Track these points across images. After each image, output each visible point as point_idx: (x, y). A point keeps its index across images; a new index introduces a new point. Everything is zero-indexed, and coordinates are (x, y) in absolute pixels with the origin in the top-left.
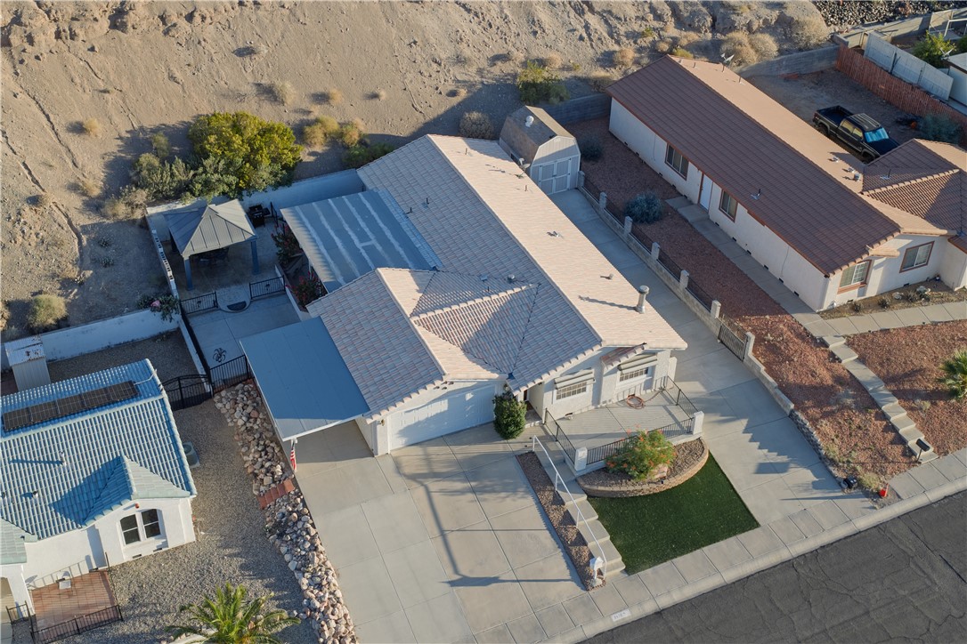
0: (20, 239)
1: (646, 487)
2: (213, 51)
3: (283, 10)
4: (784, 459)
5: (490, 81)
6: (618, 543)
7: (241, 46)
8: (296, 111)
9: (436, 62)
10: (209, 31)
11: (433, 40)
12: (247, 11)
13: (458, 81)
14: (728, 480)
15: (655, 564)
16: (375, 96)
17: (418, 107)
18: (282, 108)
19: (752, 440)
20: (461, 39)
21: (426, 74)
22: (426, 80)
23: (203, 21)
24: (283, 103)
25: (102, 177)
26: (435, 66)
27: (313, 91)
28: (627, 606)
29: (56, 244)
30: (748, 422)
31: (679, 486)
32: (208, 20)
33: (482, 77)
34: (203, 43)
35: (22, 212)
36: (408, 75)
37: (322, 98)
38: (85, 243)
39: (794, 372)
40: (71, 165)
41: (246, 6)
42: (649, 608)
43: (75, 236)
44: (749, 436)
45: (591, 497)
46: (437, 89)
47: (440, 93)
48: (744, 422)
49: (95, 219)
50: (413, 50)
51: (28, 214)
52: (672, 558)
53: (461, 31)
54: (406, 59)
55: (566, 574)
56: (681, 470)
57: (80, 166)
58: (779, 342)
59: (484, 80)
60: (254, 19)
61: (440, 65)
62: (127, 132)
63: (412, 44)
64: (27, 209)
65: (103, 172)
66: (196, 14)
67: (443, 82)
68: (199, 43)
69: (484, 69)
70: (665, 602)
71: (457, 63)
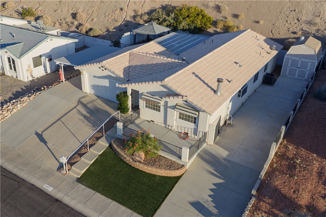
0: (110, 16)
1: (128, 158)
5: (320, 35)
6: (91, 168)
8: (223, 17)
9: (298, 20)
11: (304, 12)
13: (302, 30)
14: (170, 191)
15: (89, 187)
16: (258, 22)
17: (273, 32)
18: (219, 14)
19: (212, 190)
20: (319, 16)
21: (289, 22)
22: (287, 25)
24: (221, 12)
25: (145, 12)
26: (296, 21)
27: (235, 13)
28: (55, 188)
29: (116, 21)
30: (223, 182)
31: (145, 172)
33: (317, 32)
35: (117, 10)
36: (280, 21)
37: (236, 16)
38: (122, 24)
39: (284, 182)
40: (141, 5)
42: (59, 195)
43: (122, 21)
44: (214, 187)
45: (110, 146)
46: (289, 29)
47: (289, 31)
48: (221, 181)
49: (132, 20)
50: (292, 13)
51: (118, 11)
52: (97, 191)
53: (322, 13)
54: (285, 15)
56: (152, 166)
57: (143, 7)
58: (301, 167)
59: (317, 34)
61: (299, 21)
62: (165, 4)
63: (293, 11)
64: (118, 10)
65: (148, 11)
67: (294, 27)
69: (321, 30)
70: (67, 200)
71: (308, 23)
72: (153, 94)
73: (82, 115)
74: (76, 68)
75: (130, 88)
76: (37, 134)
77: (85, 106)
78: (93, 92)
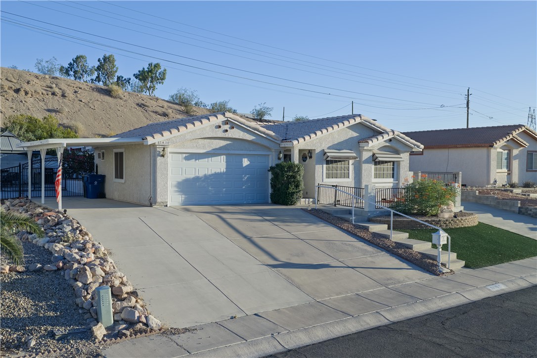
2: (30, 107)
3: (80, 102)
7: (50, 108)
10: (30, 100)
12: (56, 98)
23: (26, 95)
28: (498, 282)
32: (29, 95)
34: (24, 102)
41: (56, 95)
42: (524, 284)
55: (404, 265)
60: (61, 101)
66: (22, 90)
68: (21, 101)
72: (338, 148)
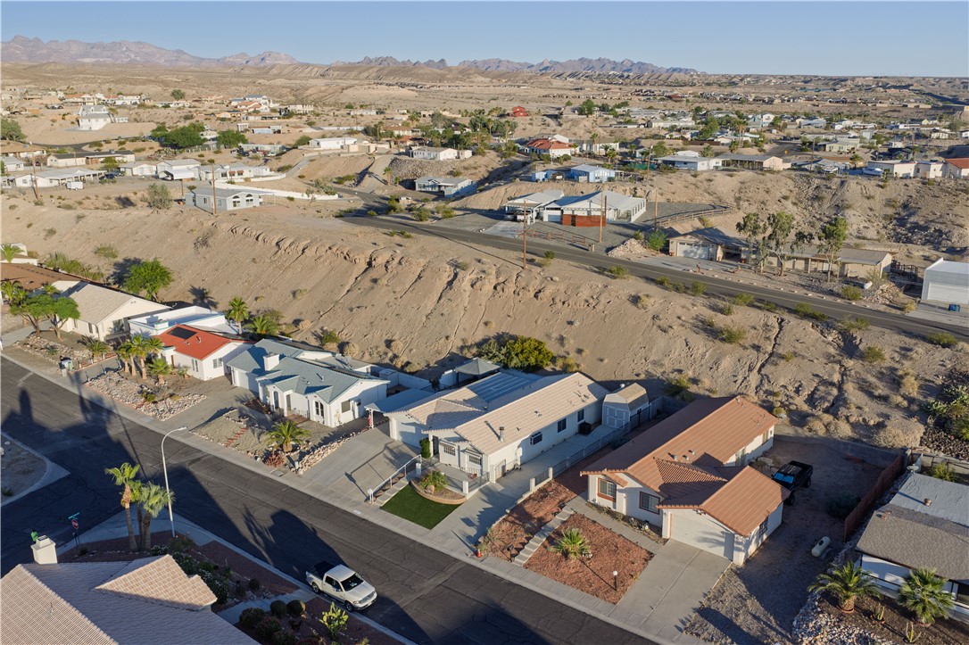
1: (422, 491)
4: (478, 524)
8: (565, 352)
9: (646, 359)
14: (450, 513)
16: (602, 360)
18: (561, 348)
31: (434, 501)
45: (410, 483)
48: (490, 506)
56: (439, 497)
72: (449, 439)
73: (388, 458)
74: (385, 415)
75: (431, 434)
76: (346, 474)
77: (391, 451)
78: (400, 438)
